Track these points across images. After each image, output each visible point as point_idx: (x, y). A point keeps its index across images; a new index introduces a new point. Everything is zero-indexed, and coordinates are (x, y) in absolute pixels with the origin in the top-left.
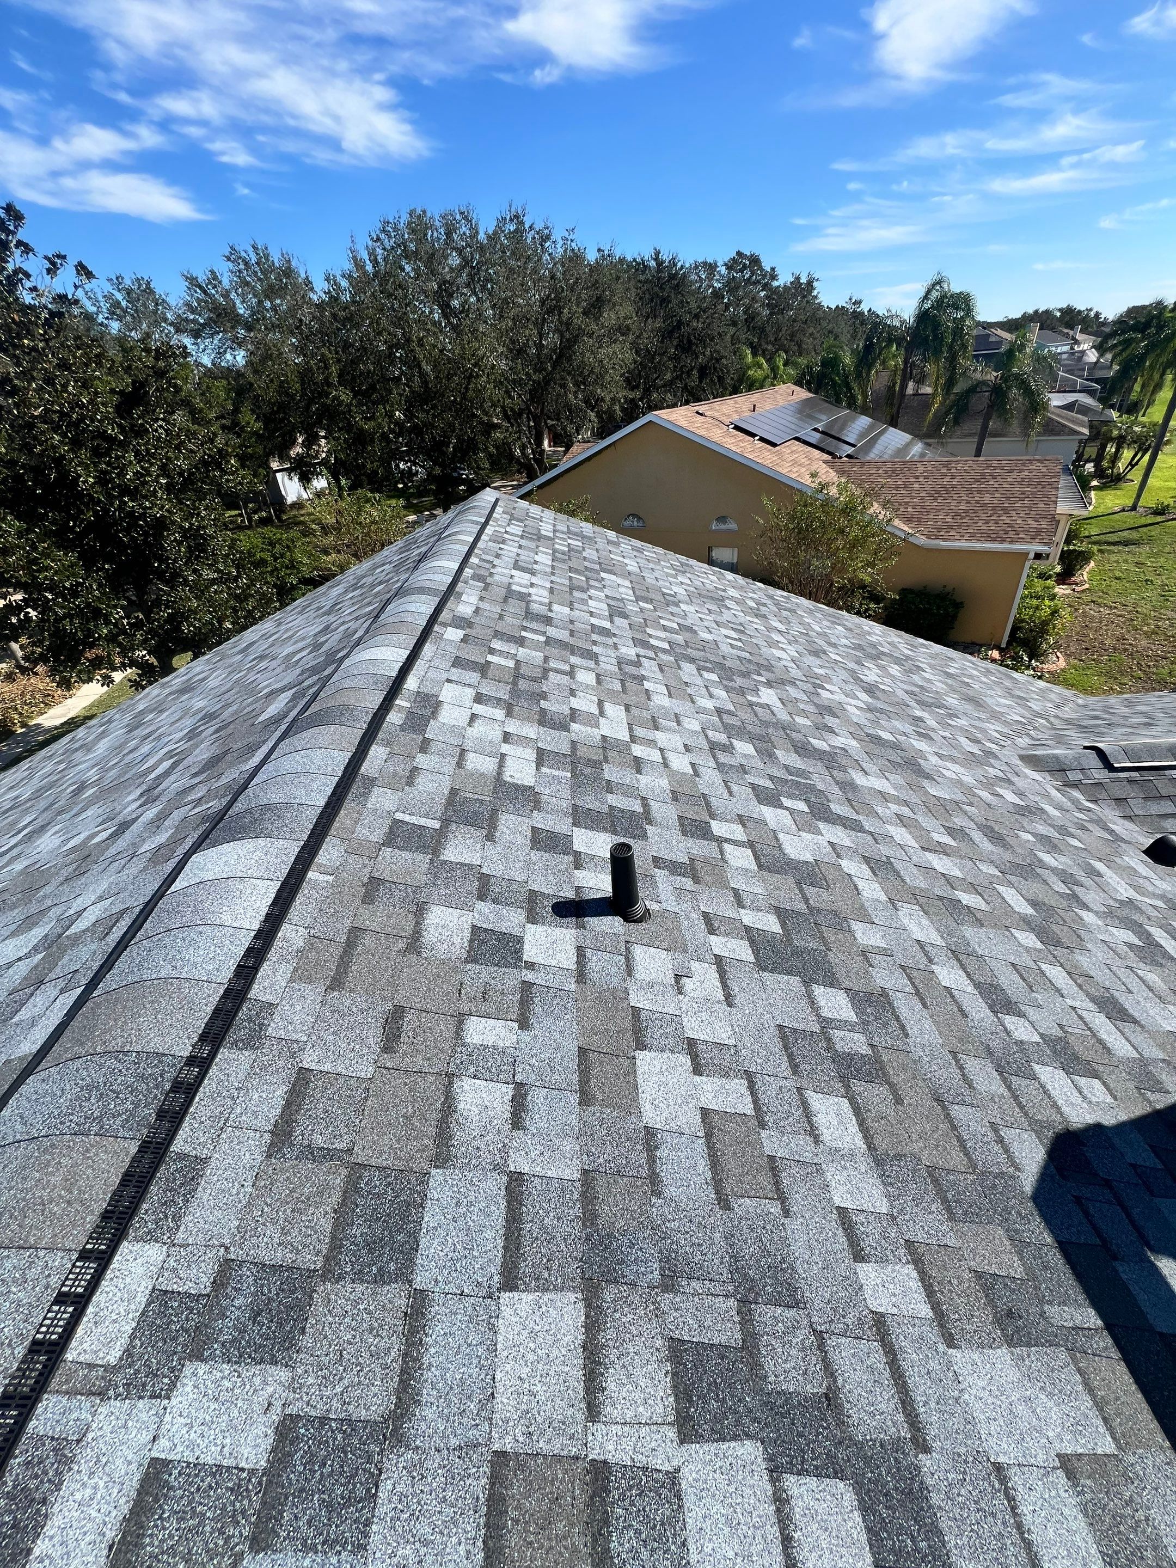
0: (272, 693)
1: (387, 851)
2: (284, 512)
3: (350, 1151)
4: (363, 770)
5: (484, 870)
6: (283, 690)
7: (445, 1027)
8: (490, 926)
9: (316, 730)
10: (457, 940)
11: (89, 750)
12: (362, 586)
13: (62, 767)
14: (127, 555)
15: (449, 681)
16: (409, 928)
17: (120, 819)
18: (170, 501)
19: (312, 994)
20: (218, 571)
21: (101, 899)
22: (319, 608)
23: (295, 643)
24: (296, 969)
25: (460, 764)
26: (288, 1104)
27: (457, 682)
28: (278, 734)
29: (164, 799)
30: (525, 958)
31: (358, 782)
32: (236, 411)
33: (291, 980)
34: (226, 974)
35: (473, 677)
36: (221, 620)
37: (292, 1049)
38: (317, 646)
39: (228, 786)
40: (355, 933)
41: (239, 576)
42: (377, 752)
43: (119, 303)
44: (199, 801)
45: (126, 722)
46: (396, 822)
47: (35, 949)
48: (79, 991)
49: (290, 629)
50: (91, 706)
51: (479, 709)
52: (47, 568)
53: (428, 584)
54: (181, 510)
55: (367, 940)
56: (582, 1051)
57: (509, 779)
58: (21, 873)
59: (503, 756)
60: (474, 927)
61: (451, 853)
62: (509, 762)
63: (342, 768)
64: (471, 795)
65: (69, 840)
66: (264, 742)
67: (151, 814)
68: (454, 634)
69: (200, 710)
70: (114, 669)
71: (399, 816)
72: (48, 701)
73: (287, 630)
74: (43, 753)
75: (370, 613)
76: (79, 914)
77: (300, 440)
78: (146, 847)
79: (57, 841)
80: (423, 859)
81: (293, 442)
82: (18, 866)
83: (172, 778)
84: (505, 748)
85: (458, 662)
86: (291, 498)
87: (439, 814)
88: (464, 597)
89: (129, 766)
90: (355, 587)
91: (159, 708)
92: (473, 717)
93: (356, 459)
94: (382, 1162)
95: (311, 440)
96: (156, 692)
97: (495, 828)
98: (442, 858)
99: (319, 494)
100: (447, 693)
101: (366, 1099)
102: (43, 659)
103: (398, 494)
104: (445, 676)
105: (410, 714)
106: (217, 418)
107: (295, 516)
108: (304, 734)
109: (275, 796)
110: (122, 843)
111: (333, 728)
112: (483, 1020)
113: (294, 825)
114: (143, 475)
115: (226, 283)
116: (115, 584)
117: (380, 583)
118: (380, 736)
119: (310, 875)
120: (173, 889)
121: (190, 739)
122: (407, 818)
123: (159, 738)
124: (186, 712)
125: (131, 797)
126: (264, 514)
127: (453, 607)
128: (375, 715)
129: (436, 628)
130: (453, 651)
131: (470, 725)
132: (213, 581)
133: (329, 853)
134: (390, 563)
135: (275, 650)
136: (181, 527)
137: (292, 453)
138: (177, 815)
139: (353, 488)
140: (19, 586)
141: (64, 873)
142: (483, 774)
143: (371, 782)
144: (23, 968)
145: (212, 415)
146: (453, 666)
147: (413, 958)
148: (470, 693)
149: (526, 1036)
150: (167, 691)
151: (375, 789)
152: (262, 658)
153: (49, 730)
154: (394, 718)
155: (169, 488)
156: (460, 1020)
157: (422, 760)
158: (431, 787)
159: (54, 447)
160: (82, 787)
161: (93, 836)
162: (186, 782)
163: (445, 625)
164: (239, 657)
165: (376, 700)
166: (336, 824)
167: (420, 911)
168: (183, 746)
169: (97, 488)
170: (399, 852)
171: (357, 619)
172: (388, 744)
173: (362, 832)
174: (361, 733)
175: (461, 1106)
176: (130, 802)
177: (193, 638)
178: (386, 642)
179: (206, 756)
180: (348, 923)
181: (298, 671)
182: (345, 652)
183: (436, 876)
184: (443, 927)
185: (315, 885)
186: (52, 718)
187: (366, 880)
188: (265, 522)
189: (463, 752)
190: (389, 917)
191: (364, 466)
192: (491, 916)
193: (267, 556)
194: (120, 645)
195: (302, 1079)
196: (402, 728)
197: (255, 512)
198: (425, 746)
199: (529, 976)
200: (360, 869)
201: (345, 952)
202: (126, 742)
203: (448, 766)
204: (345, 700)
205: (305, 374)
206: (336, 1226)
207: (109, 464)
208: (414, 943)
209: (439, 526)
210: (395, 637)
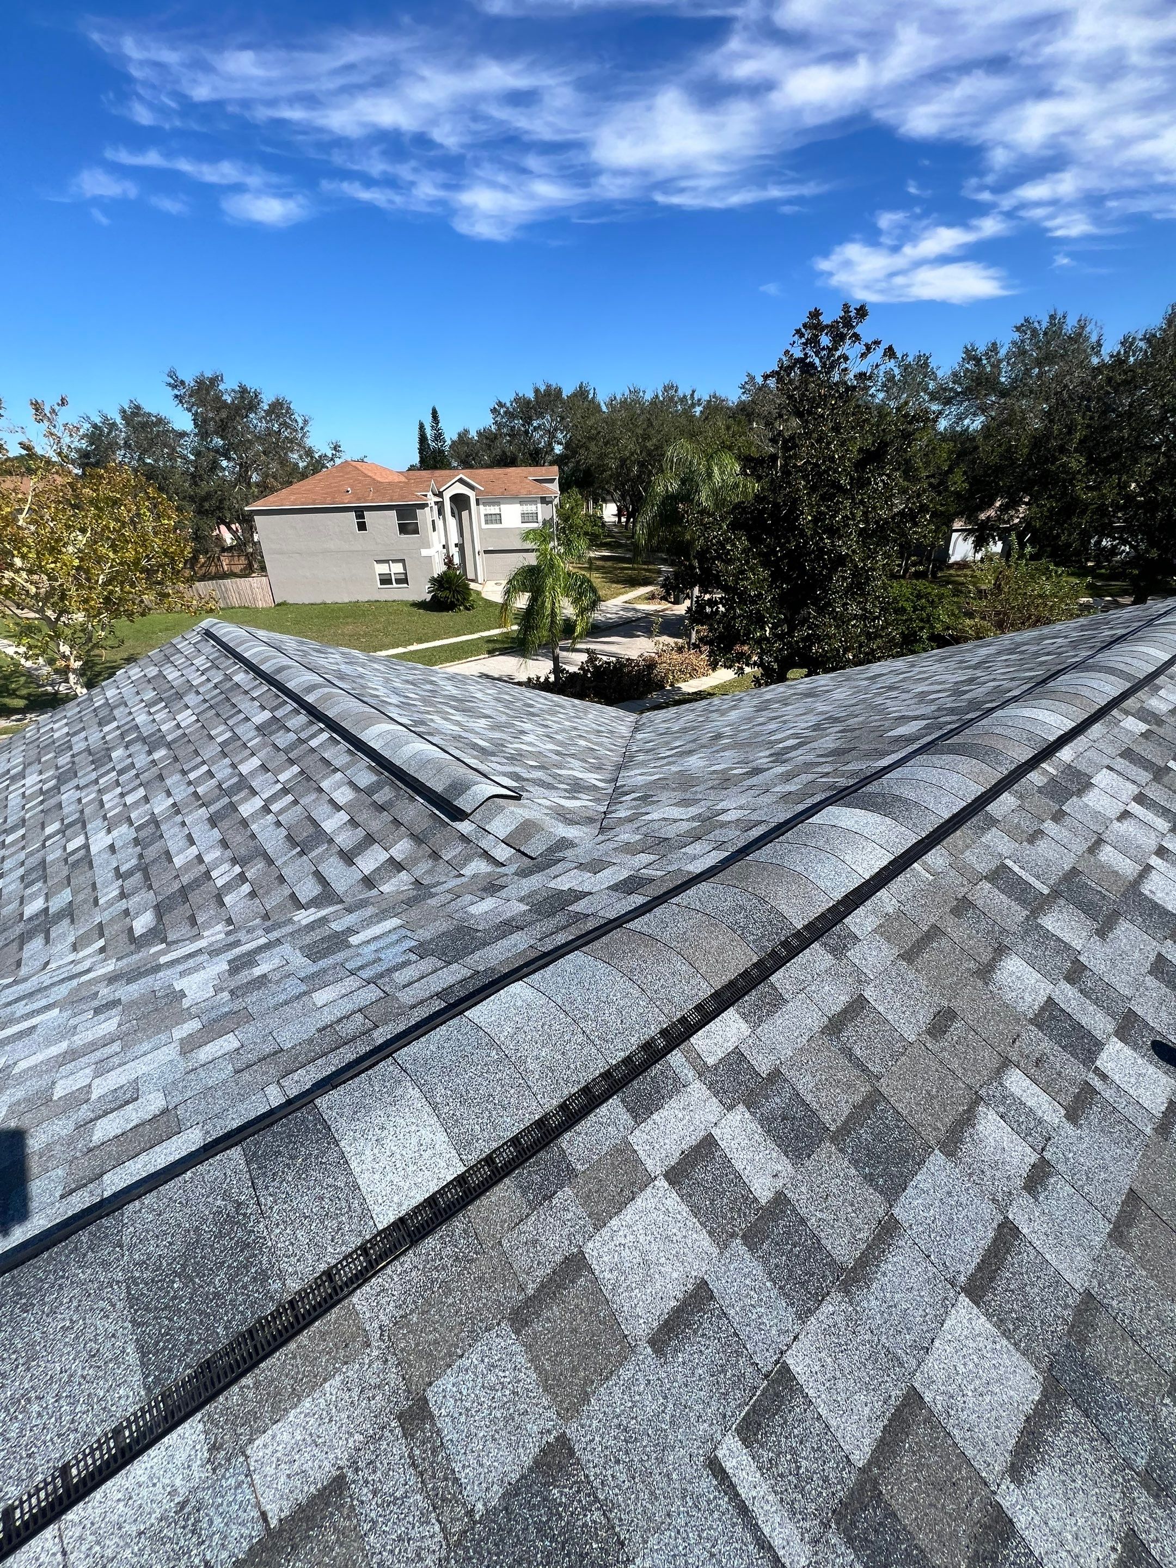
0: (903, 717)
1: (987, 886)
2: (942, 570)
3: (878, 1078)
4: (988, 808)
5: (1081, 958)
6: (916, 718)
7: (989, 1059)
8: (1069, 1010)
9: (958, 758)
10: (1028, 999)
11: (722, 715)
12: (1022, 652)
13: (701, 719)
14: (803, 580)
15: (1109, 768)
16: (986, 957)
17: (754, 764)
18: (857, 542)
19: (888, 952)
20: (864, 609)
21: (741, 808)
22: (961, 662)
23: (932, 684)
24: (881, 926)
25: (1093, 849)
26: (845, 1011)
27: (1119, 773)
28: (910, 749)
29: (793, 763)
30: (1098, 1063)
31: (981, 816)
32: (950, 470)
33: (875, 931)
34: (838, 895)
35: (1144, 776)
36: (846, 650)
37: (861, 979)
38: (956, 692)
39: (853, 774)
40: (935, 932)
41: (878, 618)
42: (1007, 801)
43: (894, 376)
44: (826, 775)
45: (754, 704)
46: (1005, 866)
47: (693, 819)
48: (727, 854)
49: (925, 672)
50: (716, 687)
51: (1135, 808)
52: (748, 579)
53: (1122, 667)
54: (863, 552)
55: (944, 942)
56: (1133, 1196)
57: (1147, 893)
58: (677, 773)
59: (1148, 868)
60: (1050, 998)
61: (1052, 922)
62: (1154, 875)
63: (973, 797)
64: (1094, 885)
65: (712, 765)
66: (893, 752)
67: (780, 769)
68: (1134, 725)
69: (822, 713)
70: (748, 665)
71: (1009, 863)
72: (693, 673)
73: (920, 673)
74: (687, 706)
75: (1031, 678)
76: (725, 811)
77: (998, 504)
78: (777, 789)
79: (702, 763)
80: (1020, 913)
81: (990, 504)
82: (674, 769)
83: (799, 752)
84: (1155, 861)
85: (1127, 754)
86: (955, 557)
87: (1052, 882)
88: (1162, 693)
89: (757, 734)
90: (1011, 651)
91: (785, 702)
92: (1125, 815)
93: (1052, 529)
94: (899, 1106)
95: (1013, 504)
96: (782, 689)
97: (1111, 929)
98: (1039, 921)
99: (989, 558)
100: (1102, 779)
101: (903, 1054)
102: (710, 643)
103: (1082, 572)
104: (1107, 761)
105: (1053, 779)
106: (928, 477)
107: (951, 575)
108: (944, 757)
109: (908, 793)
110: (754, 780)
111: (975, 761)
112: (1028, 1081)
113: (917, 821)
114: (848, 518)
115: (1003, 352)
116: (782, 601)
117: (1048, 654)
118: (1016, 787)
119: (915, 865)
120: (810, 820)
121: (814, 730)
122: (1016, 869)
123: (785, 722)
124: (809, 711)
125: (761, 754)
126: (921, 568)
127: (1144, 697)
128: (1019, 767)
129: (1115, 712)
130: (1128, 742)
131: (1119, 819)
132: (855, 617)
133: (936, 858)
134: (1066, 637)
135: (905, 685)
136: (856, 566)
137: (983, 516)
138: (805, 778)
139: (1034, 557)
140: (725, 589)
141: (710, 784)
142: (1117, 872)
143: (992, 822)
144: (685, 826)
145: (924, 474)
146: (1121, 755)
147: (980, 984)
148: (1133, 789)
149: (1069, 1128)
150: (793, 691)
151: (994, 829)
152: (891, 688)
153: (684, 694)
154: (1035, 778)
155: (861, 532)
156: (1006, 1063)
157: (1050, 827)
158: (1051, 855)
159: (798, 490)
160: (719, 736)
161: (732, 769)
162: (811, 758)
163: (1127, 713)
164: (866, 682)
165: (1026, 754)
166: (950, 839)
167: (1001, 951)
168: (808, 733)
169: (810, 525)
170: (997, 892)
171: (1012, 679)
172: (1021, 797)
173: (970, 857)
174: (1000, 776)
175: (980, 1128)
176: (762, 757)
177: (817, 658)
178: (1052, 708)
179: (832, 746)
180: (933, 920)
181: (933, 708)
182: (994, 705)
183: (1026, 932)
184: (1018, 978)
185: (917, 875)
186: (690, 686)
187: (960, 896)
188: (918, 575)
189: (1100, 841)
190: (970, 938)
191: (1058, 536)
192: (1073, 1003)
193: (908, 607)
194: (761, 648)
195: (858, 1005)
196: (1040, 790)
197: (914, 564)
198: (1058, 816)
199: (1097, 1083)
200: (957, 885)
201: (922, 939)
202: (754, 718)
203: (1080, 846)
204: (993, 743)
205: (1038, 441)
206: (850, 1117)
207: (828, 507)
208: (986, 972)
209: (1148, 613)
210: (1063, 706)
